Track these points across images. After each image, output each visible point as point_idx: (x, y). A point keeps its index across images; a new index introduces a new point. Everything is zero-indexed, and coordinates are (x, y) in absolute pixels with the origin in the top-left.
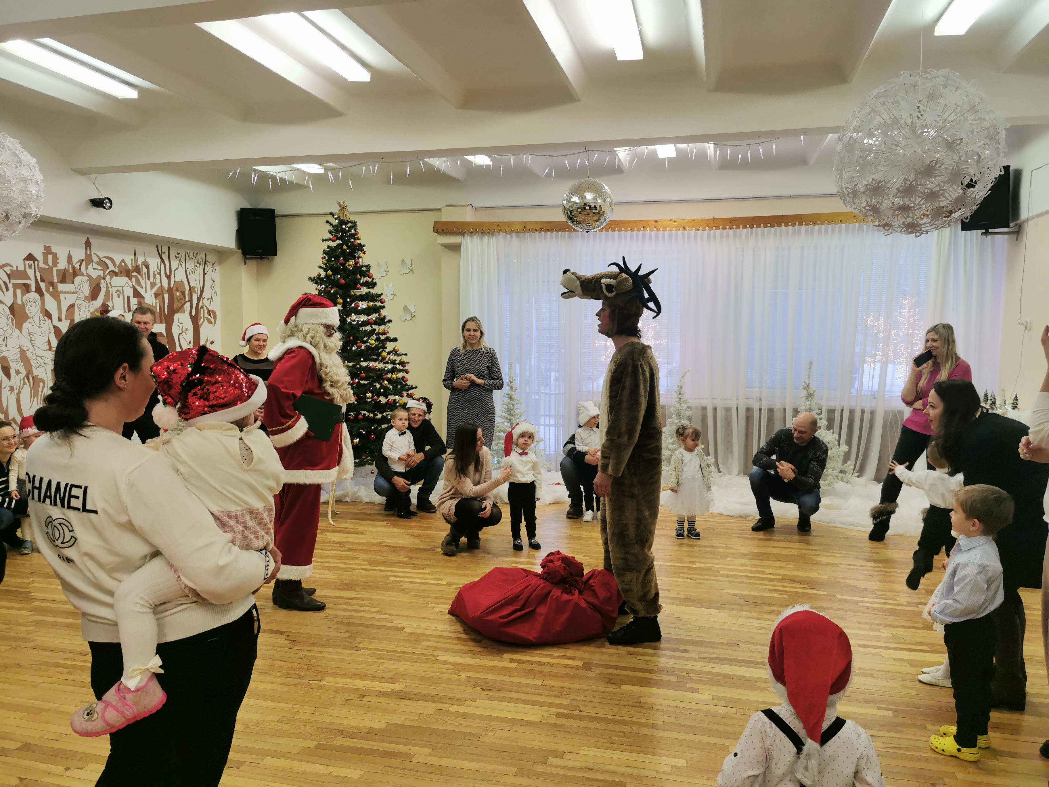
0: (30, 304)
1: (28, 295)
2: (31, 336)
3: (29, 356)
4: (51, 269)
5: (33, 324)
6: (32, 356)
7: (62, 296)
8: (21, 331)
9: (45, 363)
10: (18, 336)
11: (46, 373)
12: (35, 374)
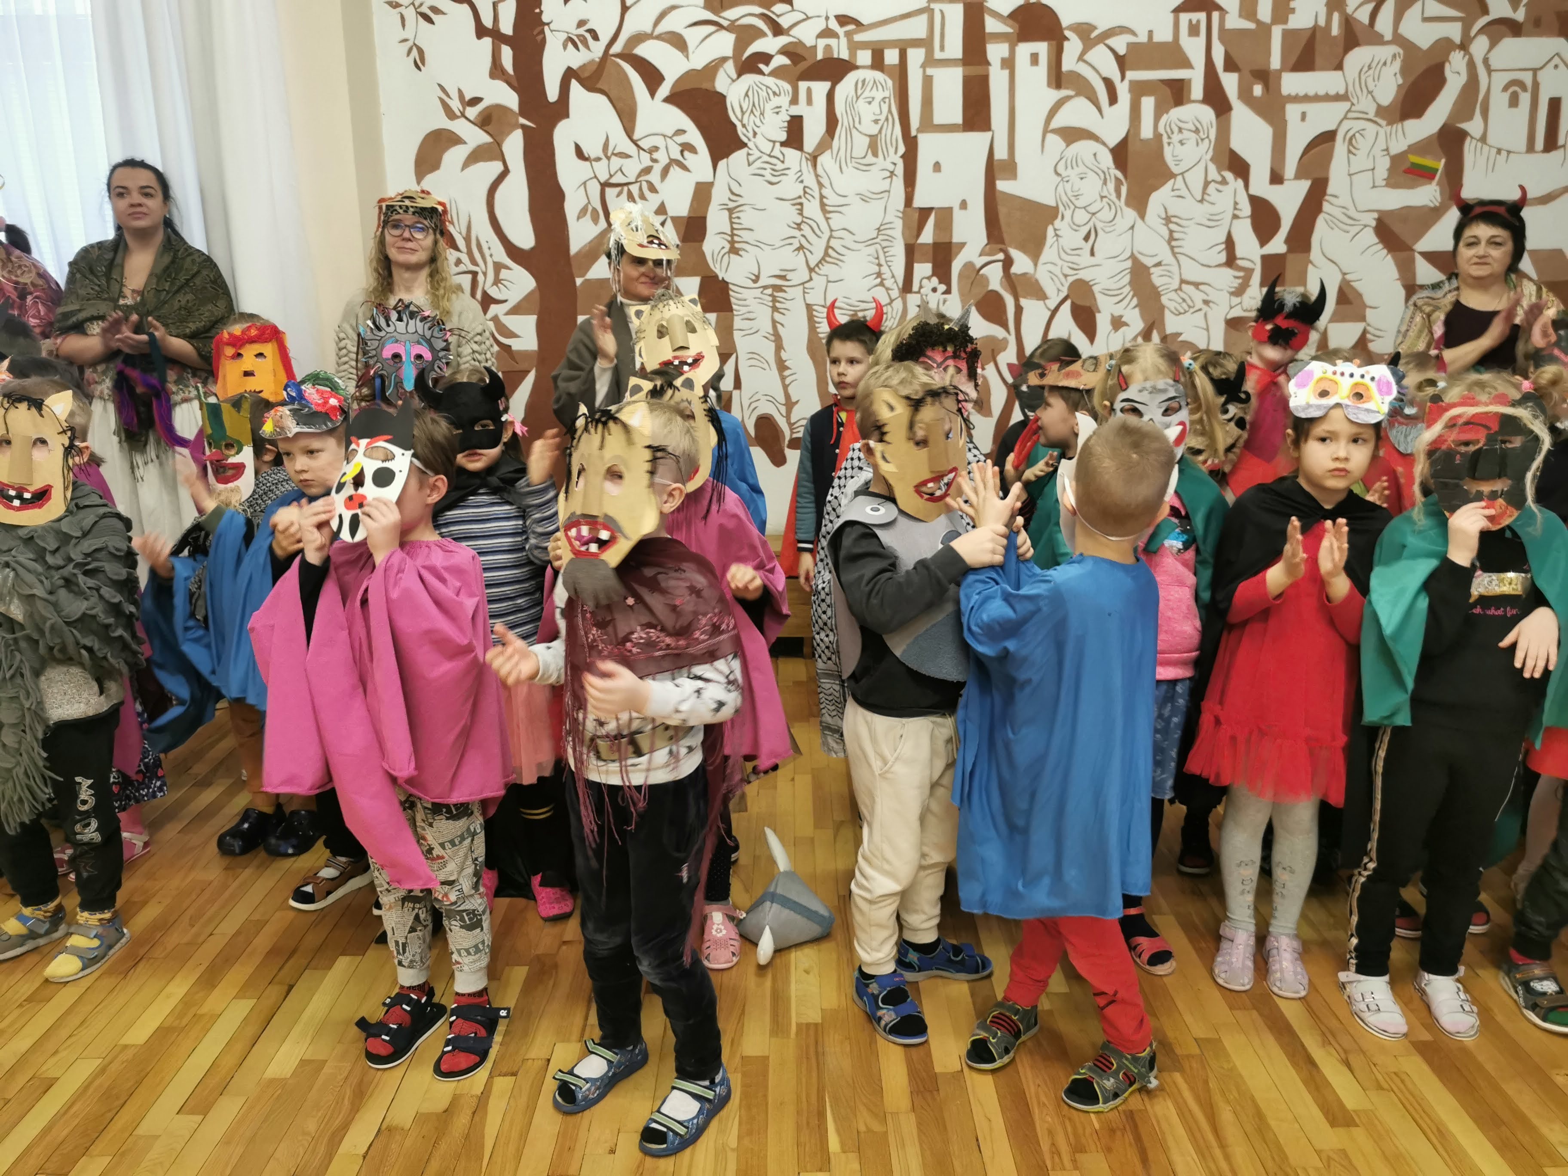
0: (1180, 137)
1: (1177, 113)
2: (1173, 227)
3: (1157, 280)
4: (1264, 30)
5: (1184, 192)
6: (1165, 280)
7: (1292, 111)
8: (1142, 215)
9: (1206, 302)
10: (1132, 227)
11: (1207, 330)
12: (1170, 329)
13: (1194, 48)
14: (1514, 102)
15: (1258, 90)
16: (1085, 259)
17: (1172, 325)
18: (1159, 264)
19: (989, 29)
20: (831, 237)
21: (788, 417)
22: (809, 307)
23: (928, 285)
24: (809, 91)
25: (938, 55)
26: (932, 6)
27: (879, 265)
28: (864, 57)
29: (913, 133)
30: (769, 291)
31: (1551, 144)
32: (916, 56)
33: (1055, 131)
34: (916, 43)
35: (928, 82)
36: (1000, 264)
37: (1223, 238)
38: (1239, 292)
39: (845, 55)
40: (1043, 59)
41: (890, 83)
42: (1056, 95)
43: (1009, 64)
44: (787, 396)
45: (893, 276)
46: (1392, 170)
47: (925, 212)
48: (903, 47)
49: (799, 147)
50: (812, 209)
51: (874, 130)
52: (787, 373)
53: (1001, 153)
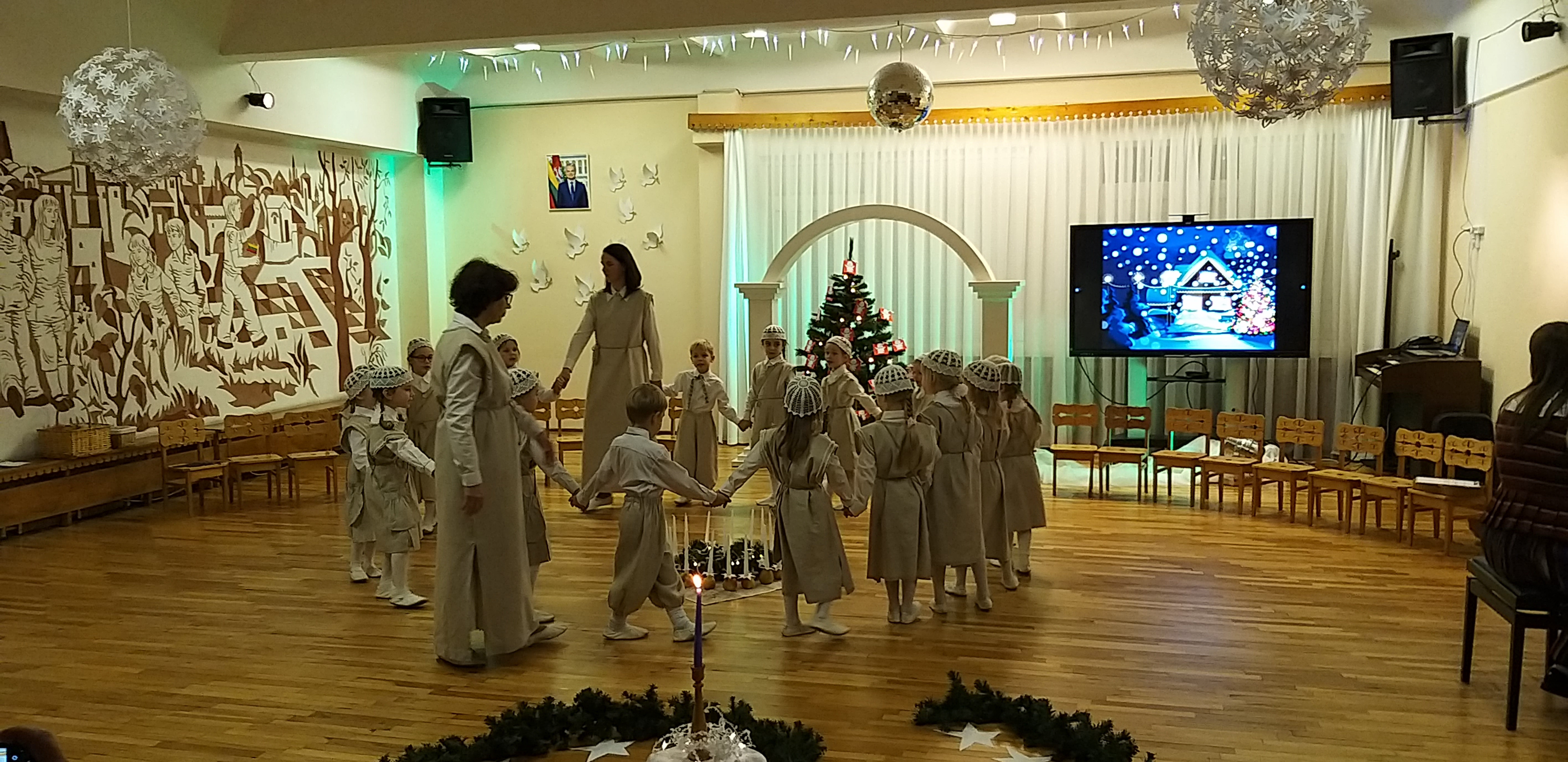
0: (173, 233)
1: (171, 223)
2: (175, 275)
3: (173, 301)
4: (195, 187)
5: (177, 259)
6: (175, 301)
7: (209, 223)
8: (163, 270)
9: (191, 311)
10: (160, 275)
11: (193, 323)
12: (180, 325)
13: (172, 192)
14: (275, 222)
15: (197, 213)
16: (145, 292)
17: (181, 322)
18: (172, 293)
19: (97, 179)
20: (37, 283)
21: (23, 387)
22: (28, 321)
23: (82, 307)
24: (22, 204)
25: (77, 190)
26: (74, 166)
27: (60, 297)
28: (46, 189)
29: (70, 227)
30: (9, 314)
31: (288, 240)
32: (68, 189)
33: (126, 229)
34: (68, 183)
35: (74, 202)
36: (111, 295)
37: (193, 281)
38: (201, 306)
39: (37, 187)
40: (119, 194)
41: (58, 202)
42: (125, 212)
43: (106, 196)
44: (22, 374)
45: (66, 303)
46: (243, 249)
47: (78, 268)
48: (63, 184)
49: (20, 234)
50: (27, 267)
51: (52, 225)
52: (21, 361)
53: (107, 239)
